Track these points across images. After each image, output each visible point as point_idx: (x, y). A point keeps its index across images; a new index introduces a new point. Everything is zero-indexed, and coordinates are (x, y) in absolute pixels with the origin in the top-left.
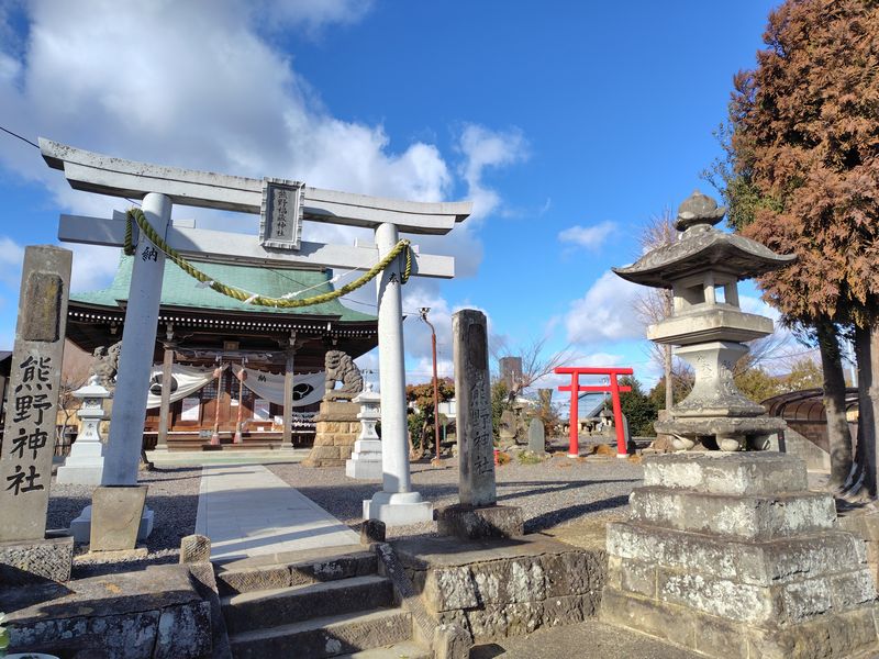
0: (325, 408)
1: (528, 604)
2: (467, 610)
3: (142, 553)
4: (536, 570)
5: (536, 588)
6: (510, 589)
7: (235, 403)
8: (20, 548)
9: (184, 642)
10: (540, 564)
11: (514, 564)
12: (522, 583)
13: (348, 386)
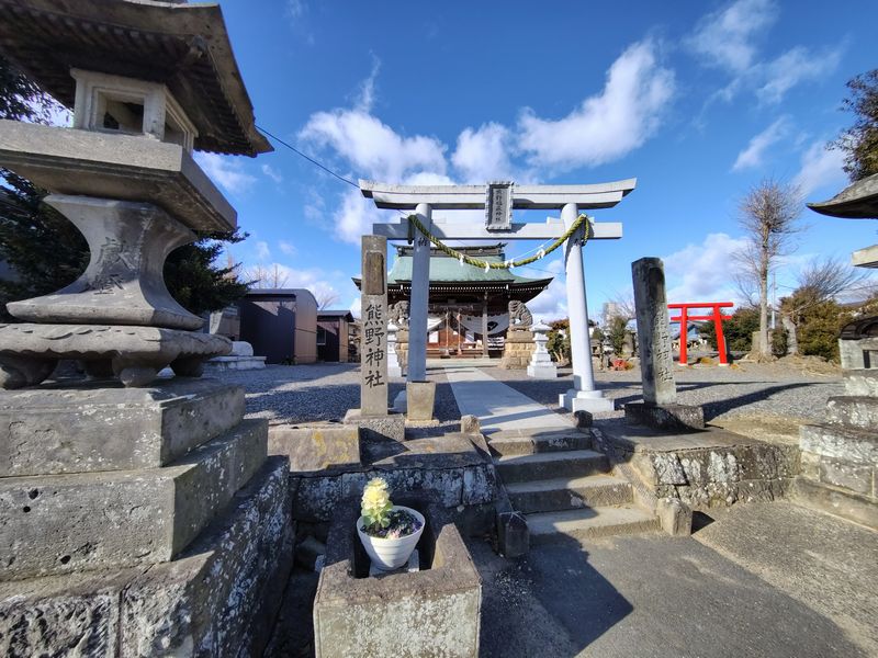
0: (510, 335)
1: (725, 484)
2: (677, 486)
3: (436, 423)
4: (731, 458)
5: (732, 473)
6: (710, 471)
7: (455, 333)
8: (376, 420)
9: (480, 492)
10: (733, 453)
11: (712, 453)
12: (720, 467)
13: (523, 322)
